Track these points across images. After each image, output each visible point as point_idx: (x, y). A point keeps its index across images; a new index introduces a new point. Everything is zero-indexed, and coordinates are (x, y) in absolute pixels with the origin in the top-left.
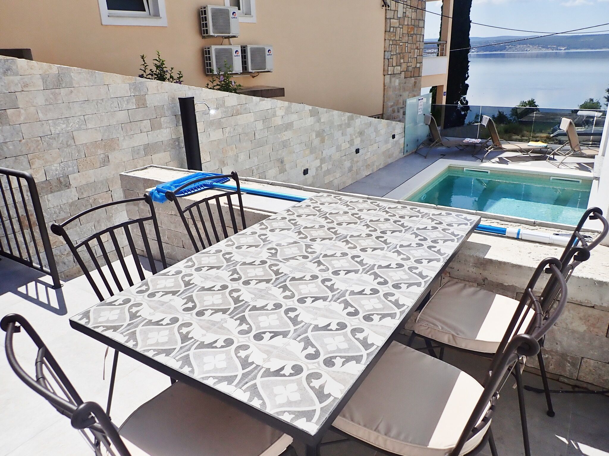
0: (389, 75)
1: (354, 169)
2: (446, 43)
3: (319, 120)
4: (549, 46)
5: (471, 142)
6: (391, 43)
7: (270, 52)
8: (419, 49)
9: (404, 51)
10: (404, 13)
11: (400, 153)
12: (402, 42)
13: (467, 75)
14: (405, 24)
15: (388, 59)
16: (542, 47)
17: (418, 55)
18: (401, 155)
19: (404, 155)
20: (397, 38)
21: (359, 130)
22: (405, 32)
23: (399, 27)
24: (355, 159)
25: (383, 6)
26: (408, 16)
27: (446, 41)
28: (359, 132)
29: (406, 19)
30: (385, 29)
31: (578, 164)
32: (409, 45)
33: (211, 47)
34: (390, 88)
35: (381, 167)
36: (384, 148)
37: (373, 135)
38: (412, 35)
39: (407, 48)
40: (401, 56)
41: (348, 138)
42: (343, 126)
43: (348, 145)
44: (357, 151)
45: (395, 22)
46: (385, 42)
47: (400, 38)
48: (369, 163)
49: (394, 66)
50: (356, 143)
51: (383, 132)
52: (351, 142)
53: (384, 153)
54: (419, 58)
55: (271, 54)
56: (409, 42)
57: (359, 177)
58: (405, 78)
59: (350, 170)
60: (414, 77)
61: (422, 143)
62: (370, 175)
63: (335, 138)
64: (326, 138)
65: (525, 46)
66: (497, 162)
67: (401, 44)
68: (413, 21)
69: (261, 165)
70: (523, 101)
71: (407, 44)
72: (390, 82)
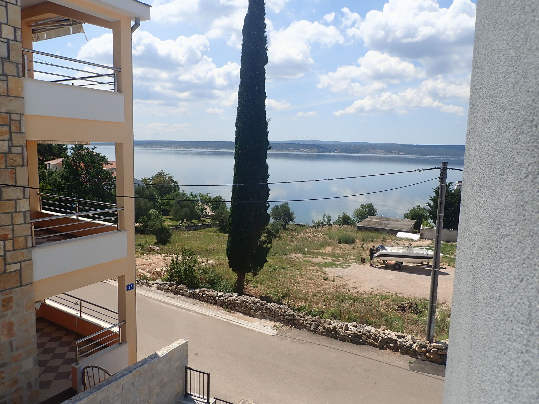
4: (392, 152)
8: (12, 239)
65: (375, 150)
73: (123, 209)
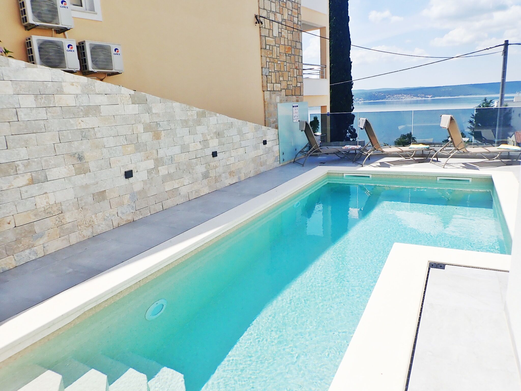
0: (269, 92)
1: (212, 174)
2: (326, 67)
3: (149, 111)
4: (419, 95)
5: (351, 148)
6: (268, 60)
7: (118, 52)
8: (298, 69)
9: (282, 70)
10: (280, 33)
11: (275, 161)
12: (280, 61)
13: (352, 107)
14: (282, 43)
15: (267, 76)
16: (413, 96)
17: (298, 74)
18: (277, 164)
19: (280, 165)
20: (275, 56)
21: (215, 131)
22: (282, 51)
23: (275, 46)
24: (212, 164)
25: (256, 23)
26: (284, 36)
27: (326, 66)
28: (215, 133)
29: (282, 39)
30: (261, 46)
31: (463, 163)
32: (287, 64)
33: (31, 37)
34: (271, 104)
35: (252, 175)
36: (253, 154)
37: (237, 139)
38: (290, 55)
39: (285, 66)
40: (280, 74)
41: (199, 138)
42: (191, 123)
43: (199, 146)
44: (215, 154)
45: (270, 41)
46: (261, 59)
47: (277, 56)
48: (233, 169)
49: (273, 83)
50: (211, 145)
51: (250, 135)
52: (205, 142)
53: (254, 160)
54: (299, 78)
55: (118, 53)
56: (287, 61)
57: (219, 186)
58: (286, 95)
59: (206, 176)
60: (295, 95)
61: (301, 152)
62: (236, 184)
63: (178, 136)
64: (163, 133)
65: (400, 95)
66: (379, 166)
67: (279, 62)
68: (290, 42)
69: (36, 160)
70: (403, 135)
71: (285, 63)
72: (271, 98)
73: (325, 66)
